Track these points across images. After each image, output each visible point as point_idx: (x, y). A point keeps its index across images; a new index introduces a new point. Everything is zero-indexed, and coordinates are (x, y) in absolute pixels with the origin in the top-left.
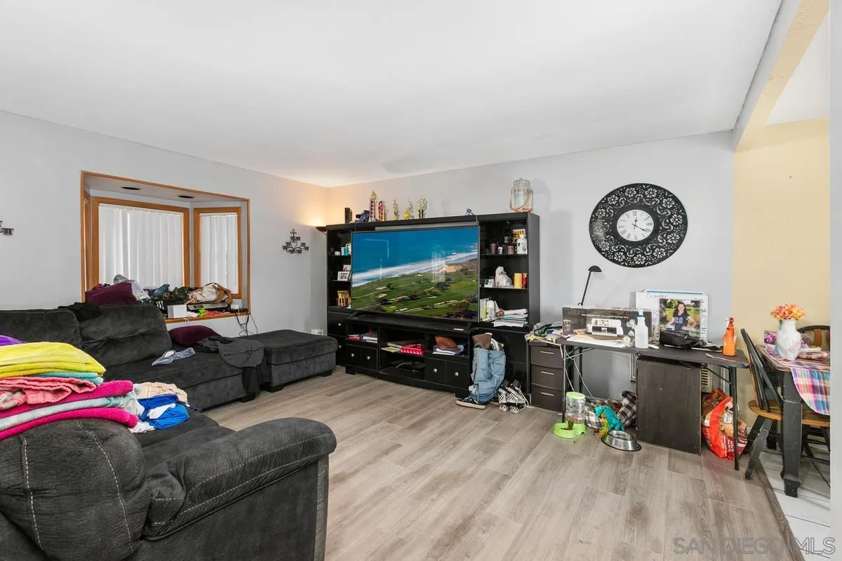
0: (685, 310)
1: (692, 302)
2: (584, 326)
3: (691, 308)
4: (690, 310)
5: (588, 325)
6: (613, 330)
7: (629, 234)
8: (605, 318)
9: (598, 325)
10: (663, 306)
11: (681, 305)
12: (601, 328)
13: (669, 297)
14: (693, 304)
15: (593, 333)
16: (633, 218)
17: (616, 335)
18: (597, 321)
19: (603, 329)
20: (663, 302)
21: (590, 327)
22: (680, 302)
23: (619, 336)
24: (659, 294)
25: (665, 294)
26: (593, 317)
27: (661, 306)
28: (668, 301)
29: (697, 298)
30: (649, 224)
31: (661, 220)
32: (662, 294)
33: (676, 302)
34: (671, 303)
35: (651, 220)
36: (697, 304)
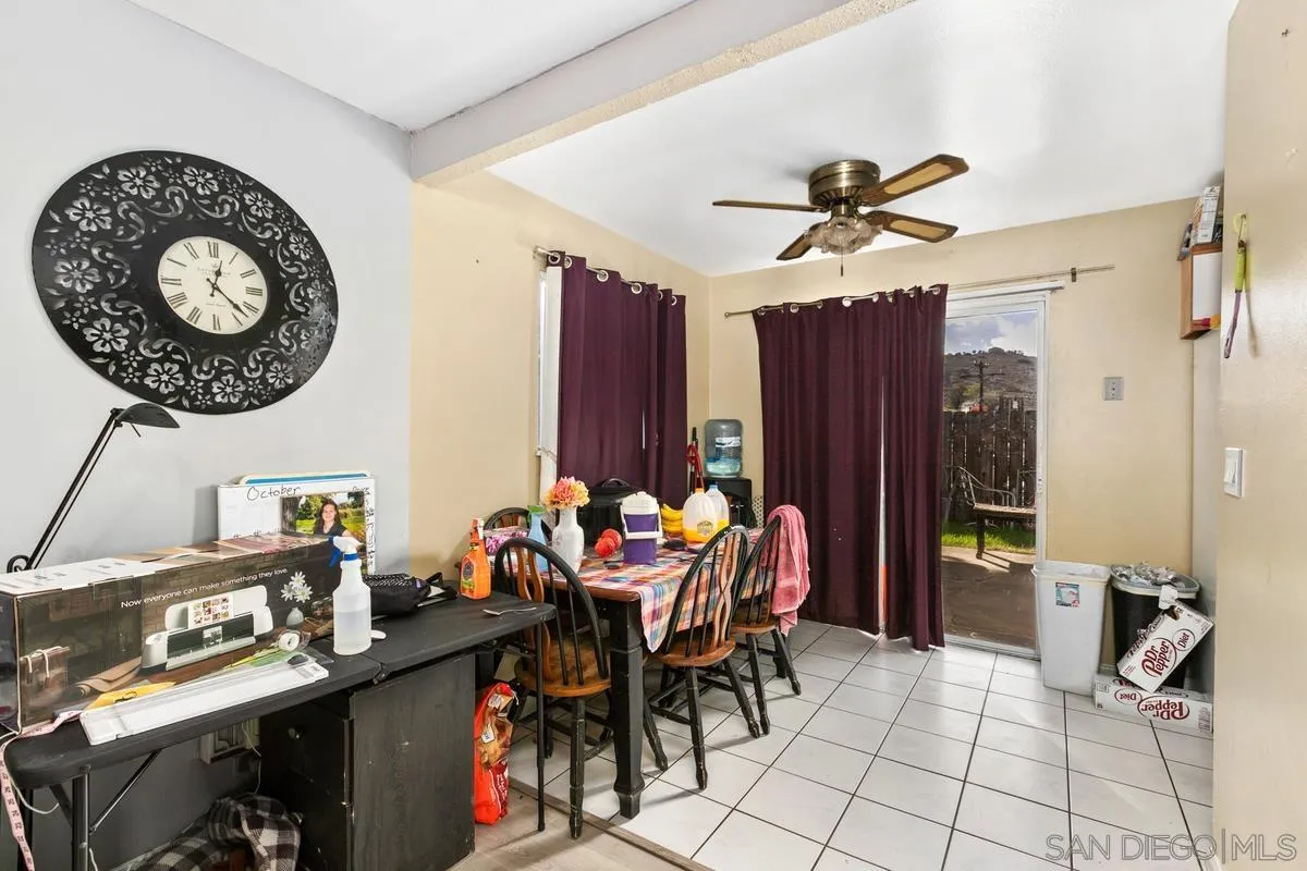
0: (337, 519)
1: (350, 495)
2: (137, 648)
3: (348, 511)
4: (346, 515)
5: (150, 640)
6: (242, 626)
7: (196, 310)
8: (214, 592)
9: (192, 626)
10: (289, 516)
11: (329, 508)
12: (199, 632)
13: (304, 490)
14: (352, 499)
15: (173, 663)
16: (209, 264)
17: (252, 640)
18: (184, 613)
19: (207, 634)
20: (289, 504)
21: (156, 646)
22: (326, 501)
23: (261, 639)
24: (277, 487)
25: (293, 485)
26: (172, 602)
27: (284, 518)
28: (303, 501)
29: (359, 484)
30: (252, 291)
31: (287, 285)
32: (287, 485)
33: (319, 500)
34: (308, 505)
35: (259, 281)
36: (358, 497)
